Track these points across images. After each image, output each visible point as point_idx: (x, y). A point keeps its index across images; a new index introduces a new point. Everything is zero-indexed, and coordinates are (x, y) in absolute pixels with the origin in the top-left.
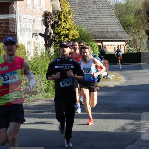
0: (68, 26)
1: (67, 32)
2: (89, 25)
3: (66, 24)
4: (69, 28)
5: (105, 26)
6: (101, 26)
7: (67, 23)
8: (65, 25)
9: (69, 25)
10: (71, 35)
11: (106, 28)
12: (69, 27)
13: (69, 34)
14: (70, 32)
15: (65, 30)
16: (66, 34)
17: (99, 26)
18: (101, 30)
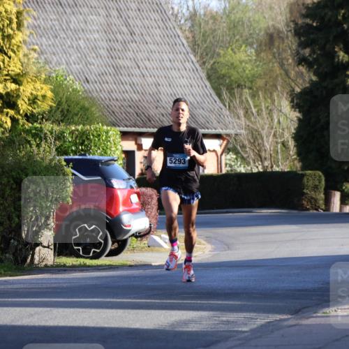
0: (15, 68)
1: (13, 86)
2: (92, 78)
3: (7, 59)
4: (19, 74)
5: (150, 80)
6: (135, 80)
7: (10, 58)
8: (4, 63)
9: (19, 65)
10: (26, 100)
11: (154, 89)
12: (19, 71)
13: (18, 96)
14: (22, 88)
15: (6, 80)
16: (8, 94)
17: (127, 79)
18: (135, 97)
